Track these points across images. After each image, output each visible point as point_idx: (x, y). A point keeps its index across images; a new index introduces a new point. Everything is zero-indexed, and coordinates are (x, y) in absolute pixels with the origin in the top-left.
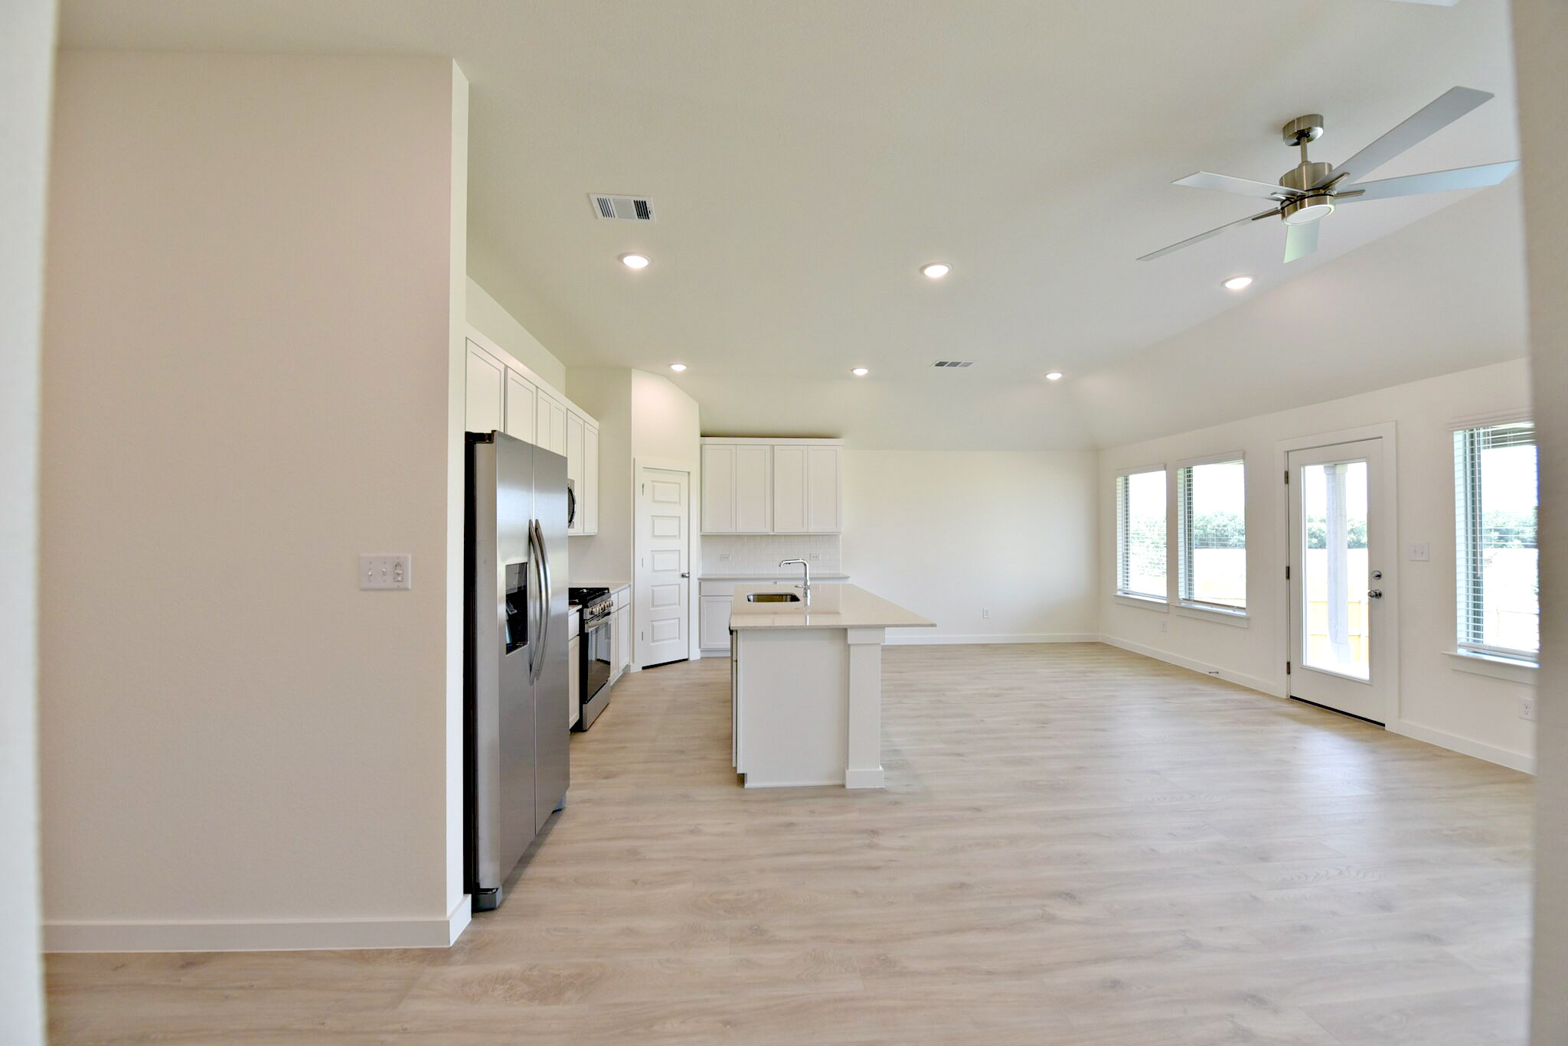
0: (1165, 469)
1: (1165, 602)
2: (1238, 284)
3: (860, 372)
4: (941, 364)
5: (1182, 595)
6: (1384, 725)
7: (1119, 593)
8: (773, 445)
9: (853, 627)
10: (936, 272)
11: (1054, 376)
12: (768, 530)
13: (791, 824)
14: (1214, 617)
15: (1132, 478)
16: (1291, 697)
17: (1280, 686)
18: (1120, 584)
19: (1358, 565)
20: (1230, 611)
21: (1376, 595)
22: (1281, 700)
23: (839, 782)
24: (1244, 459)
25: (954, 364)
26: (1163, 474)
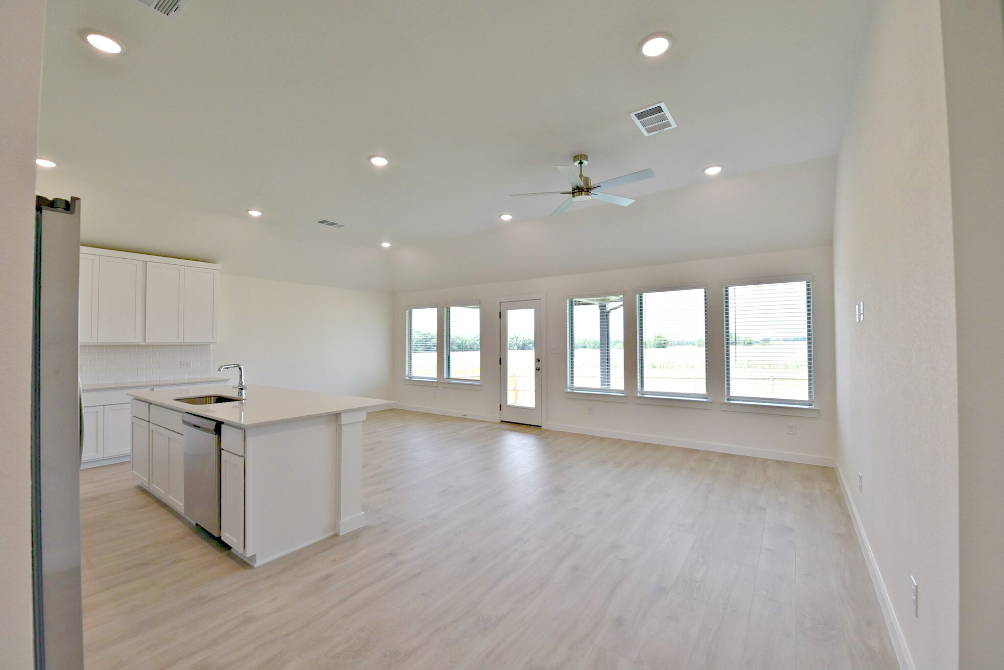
0: (437, 307)
1: (436, 381)
2: (506, 218)
3: (255, 214)
4: (323, 222)
5: (445, 376)
6: (541, 427)
7: (407, 378)
8: (147, 261)
9: (346, 411)
10: (379, 162)
11: (386, 245)
12: (138, 340)
13: (328, 576)
14: (464, 385)
15: (414, 311)
16: (502, 421)
17: (497, 417)
18: (407, 373)
19: (530, 356)
20: (472, 383)
21: (538, 369)
22: (497, 423)
23: (332, 533)
24: (480, 304)
25: (332, 224)
26: (435, 309)
